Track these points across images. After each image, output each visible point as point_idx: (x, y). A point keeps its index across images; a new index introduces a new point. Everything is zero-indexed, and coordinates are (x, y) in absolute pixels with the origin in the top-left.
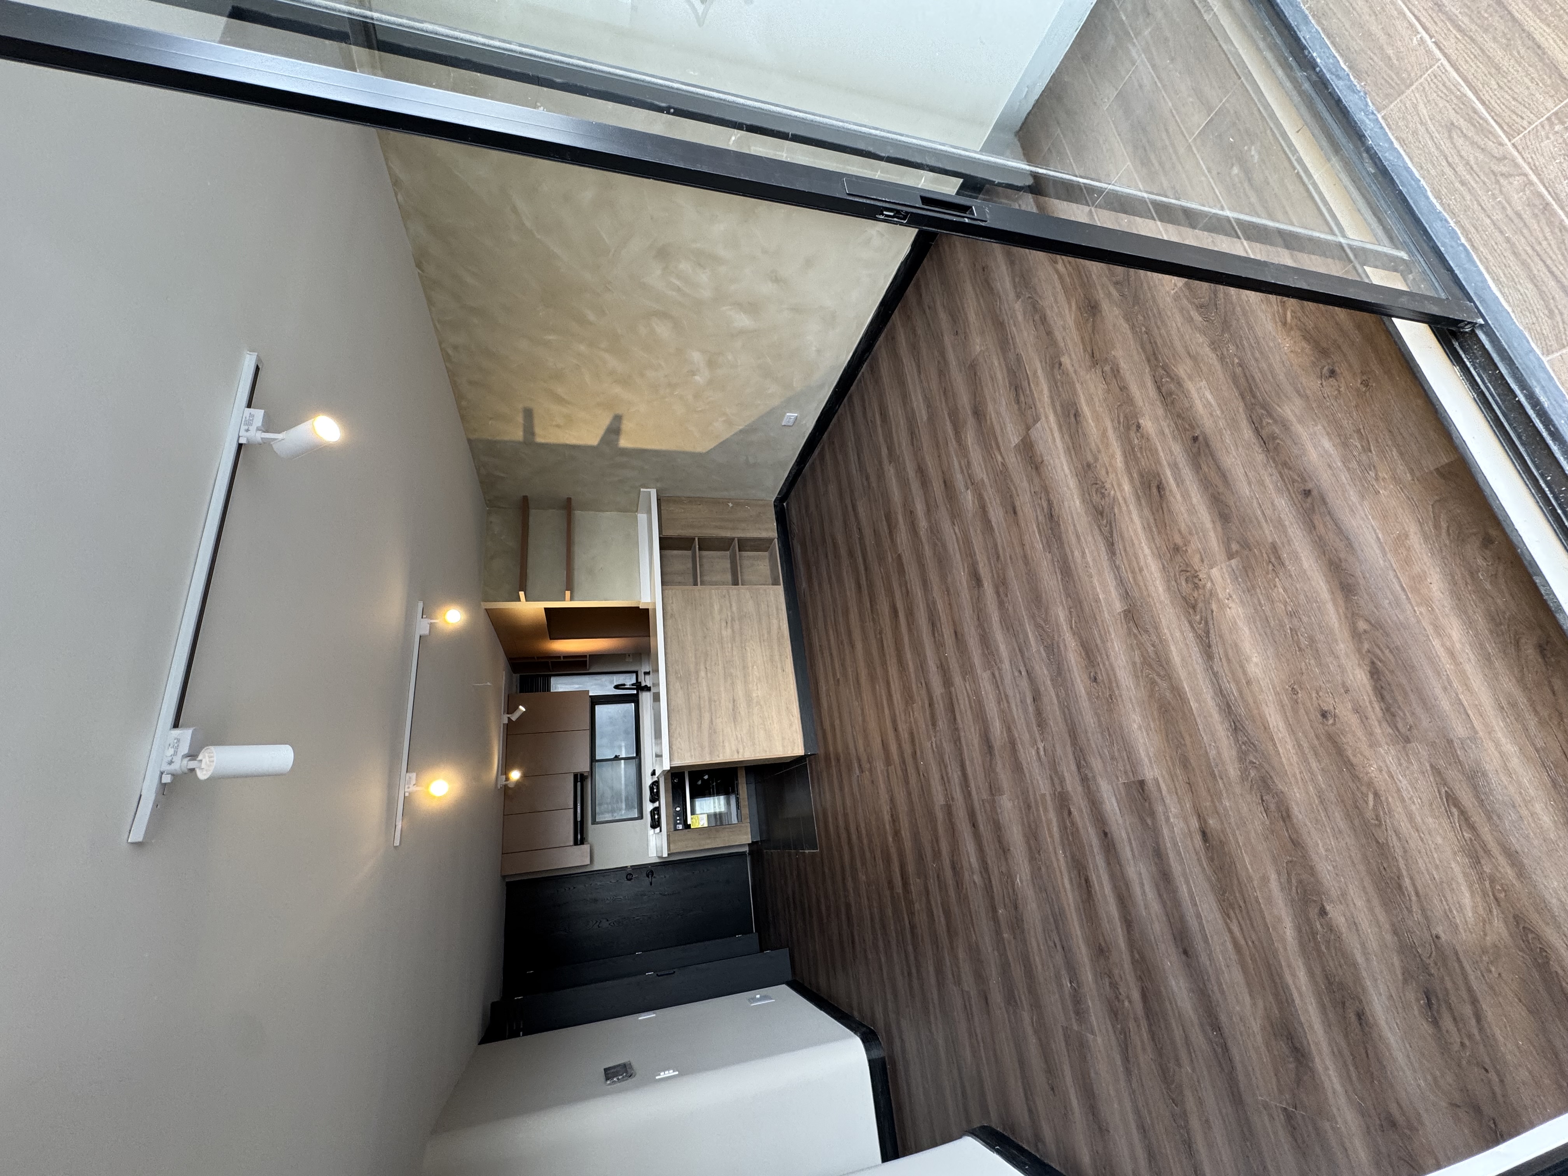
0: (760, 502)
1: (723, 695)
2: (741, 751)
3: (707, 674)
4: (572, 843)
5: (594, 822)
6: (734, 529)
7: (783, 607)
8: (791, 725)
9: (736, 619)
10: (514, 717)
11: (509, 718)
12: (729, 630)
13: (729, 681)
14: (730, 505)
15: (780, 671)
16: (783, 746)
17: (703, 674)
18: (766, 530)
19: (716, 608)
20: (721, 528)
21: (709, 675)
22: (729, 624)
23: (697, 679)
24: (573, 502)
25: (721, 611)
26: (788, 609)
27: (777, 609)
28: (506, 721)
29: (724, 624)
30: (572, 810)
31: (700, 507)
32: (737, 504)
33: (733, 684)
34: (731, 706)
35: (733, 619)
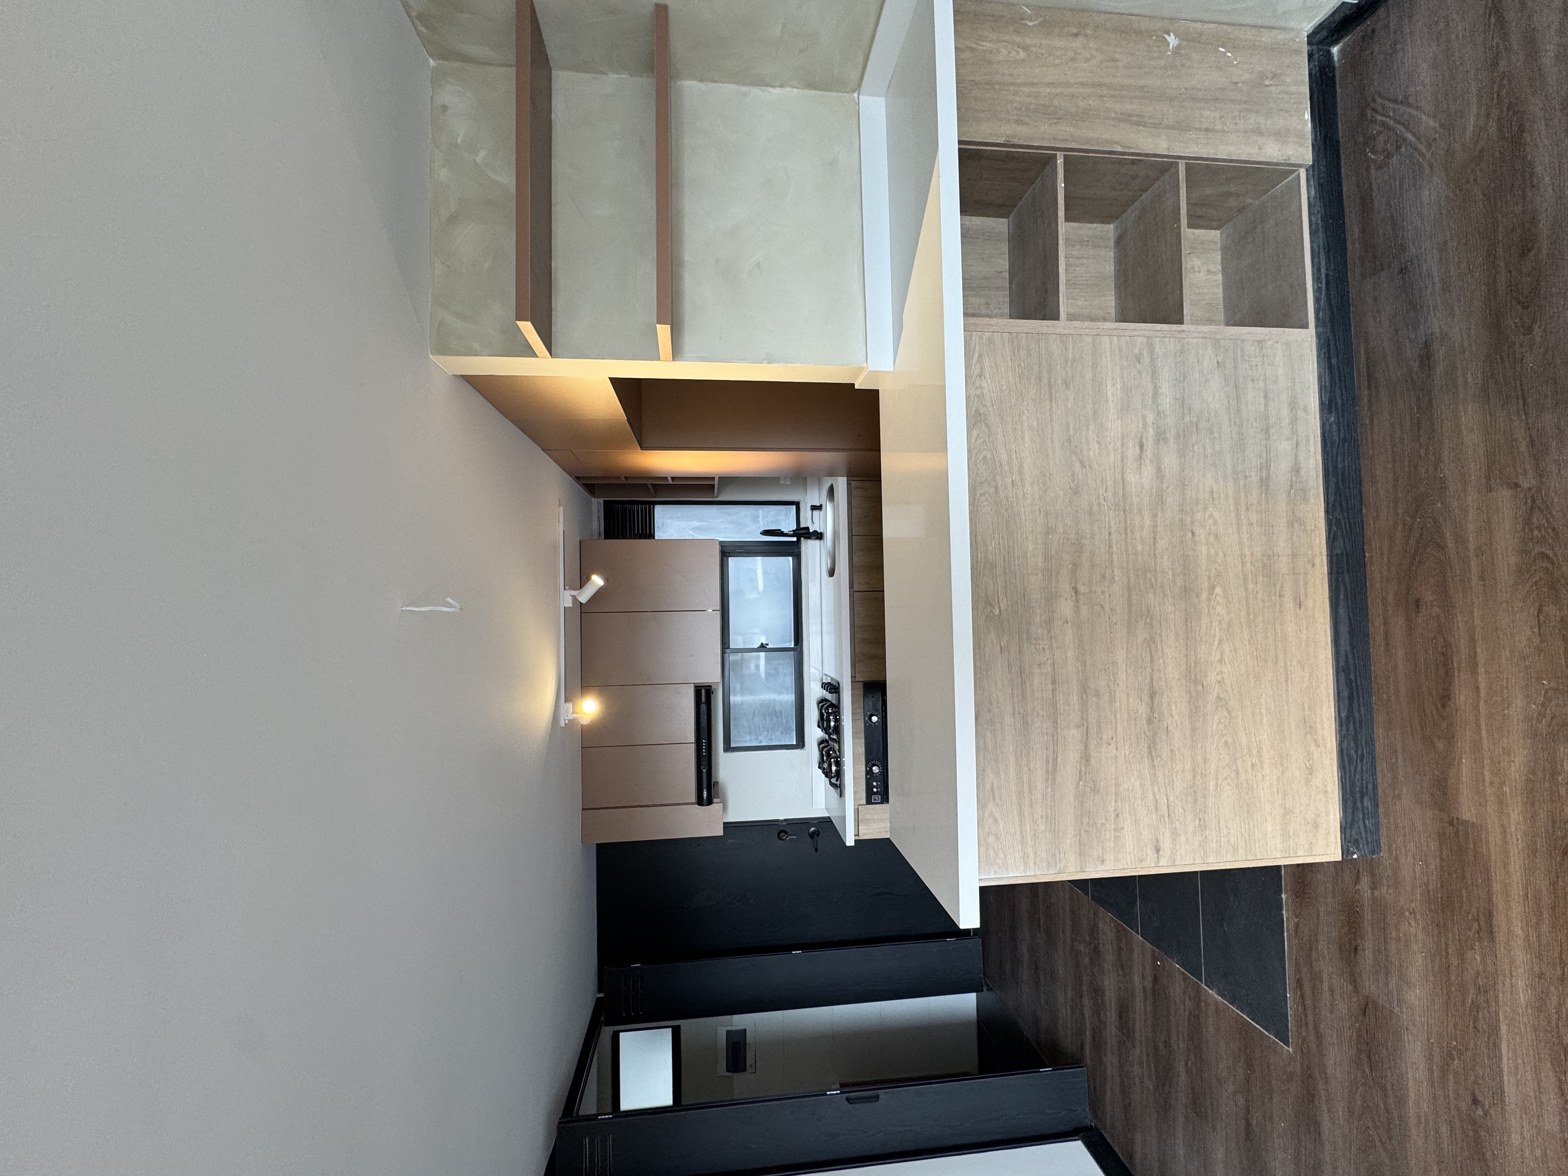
0: (1267, 37)
1: (1122, 676)
2: (1166, 844)
3: (1077, 610)
4: (693, 798)
5: (728, 748)
6: (1181, 127)
7: (1312, 400)
8: (1311, 770)
9: (1171, 435)
10: (584, 596)
11: (574, 598)
12: (1148, 470)
13: (1141, 635)
14: (1172, 40)
15: (1289, 604)
16: (1286, 835)
17: (1065, 608)
18: (1279, 135)
19: (1112, 392)
20: (1136, 121)
21: (1084, 611)
22: (1149, 452)
23: (1049, 623)
24: (672, 13)
25: (1125, 408)
26: (1328, 406)
27: (1293, 405)
28: (569, 603)
29: (1132, 451)
30: (693, 746)
31: (1077, 43)
32: (1190, 39)
33: (1151, 642)
34: (1143, 710)
35: (1160, 437)
